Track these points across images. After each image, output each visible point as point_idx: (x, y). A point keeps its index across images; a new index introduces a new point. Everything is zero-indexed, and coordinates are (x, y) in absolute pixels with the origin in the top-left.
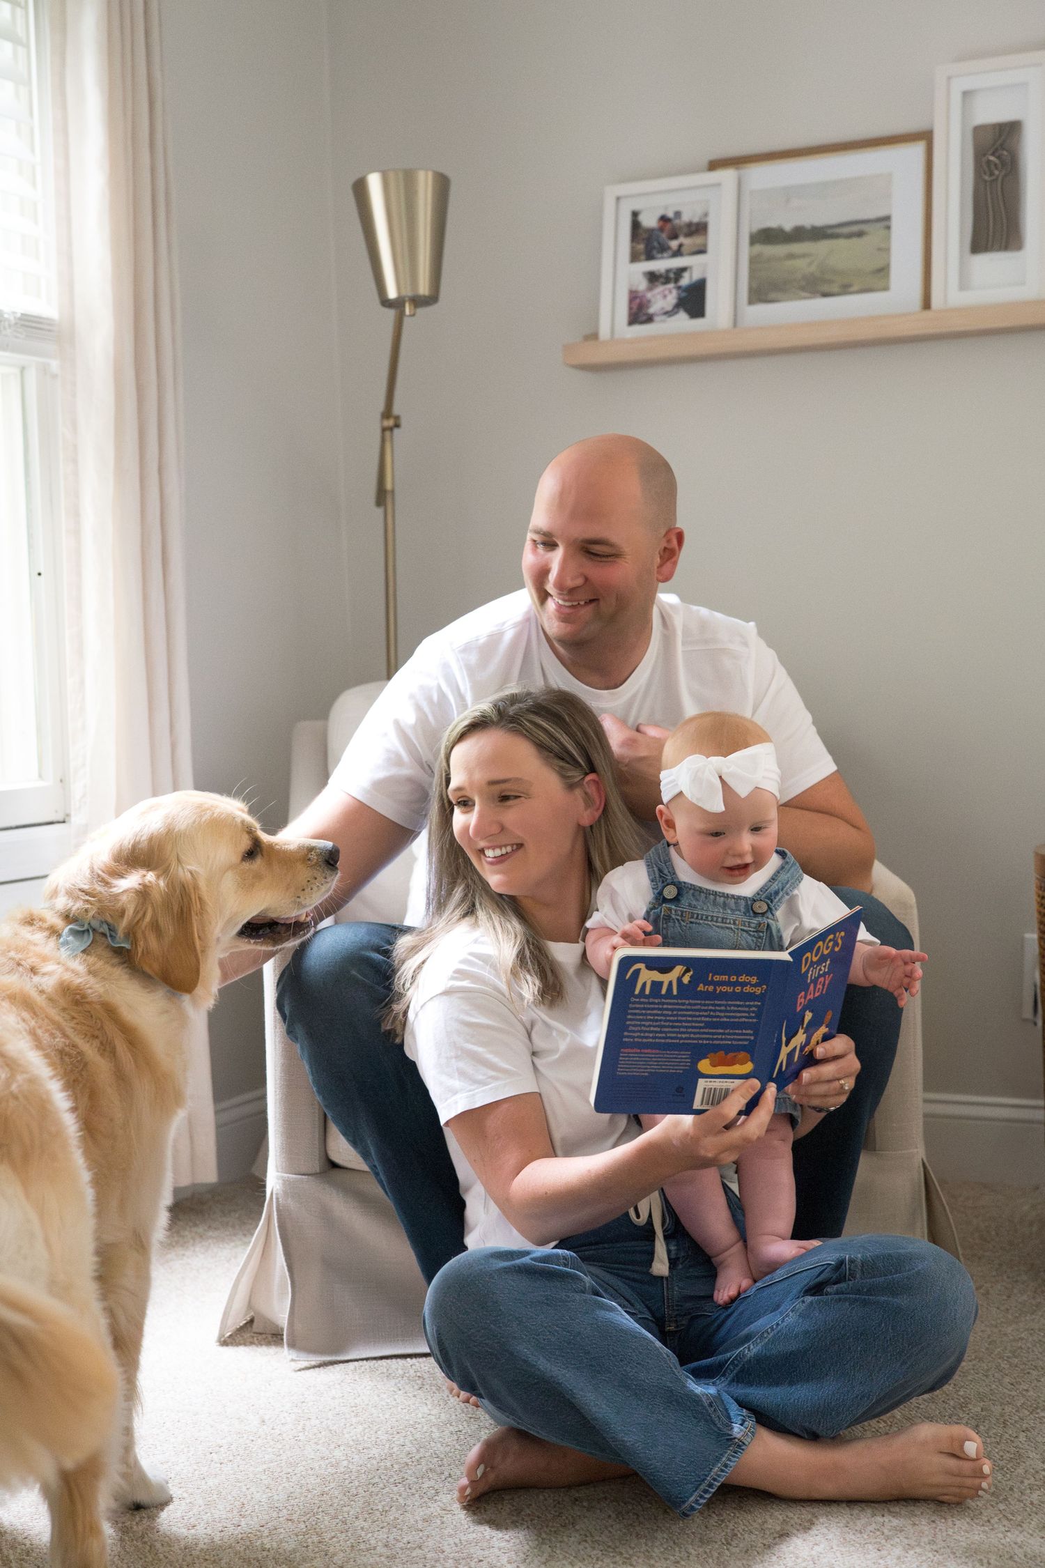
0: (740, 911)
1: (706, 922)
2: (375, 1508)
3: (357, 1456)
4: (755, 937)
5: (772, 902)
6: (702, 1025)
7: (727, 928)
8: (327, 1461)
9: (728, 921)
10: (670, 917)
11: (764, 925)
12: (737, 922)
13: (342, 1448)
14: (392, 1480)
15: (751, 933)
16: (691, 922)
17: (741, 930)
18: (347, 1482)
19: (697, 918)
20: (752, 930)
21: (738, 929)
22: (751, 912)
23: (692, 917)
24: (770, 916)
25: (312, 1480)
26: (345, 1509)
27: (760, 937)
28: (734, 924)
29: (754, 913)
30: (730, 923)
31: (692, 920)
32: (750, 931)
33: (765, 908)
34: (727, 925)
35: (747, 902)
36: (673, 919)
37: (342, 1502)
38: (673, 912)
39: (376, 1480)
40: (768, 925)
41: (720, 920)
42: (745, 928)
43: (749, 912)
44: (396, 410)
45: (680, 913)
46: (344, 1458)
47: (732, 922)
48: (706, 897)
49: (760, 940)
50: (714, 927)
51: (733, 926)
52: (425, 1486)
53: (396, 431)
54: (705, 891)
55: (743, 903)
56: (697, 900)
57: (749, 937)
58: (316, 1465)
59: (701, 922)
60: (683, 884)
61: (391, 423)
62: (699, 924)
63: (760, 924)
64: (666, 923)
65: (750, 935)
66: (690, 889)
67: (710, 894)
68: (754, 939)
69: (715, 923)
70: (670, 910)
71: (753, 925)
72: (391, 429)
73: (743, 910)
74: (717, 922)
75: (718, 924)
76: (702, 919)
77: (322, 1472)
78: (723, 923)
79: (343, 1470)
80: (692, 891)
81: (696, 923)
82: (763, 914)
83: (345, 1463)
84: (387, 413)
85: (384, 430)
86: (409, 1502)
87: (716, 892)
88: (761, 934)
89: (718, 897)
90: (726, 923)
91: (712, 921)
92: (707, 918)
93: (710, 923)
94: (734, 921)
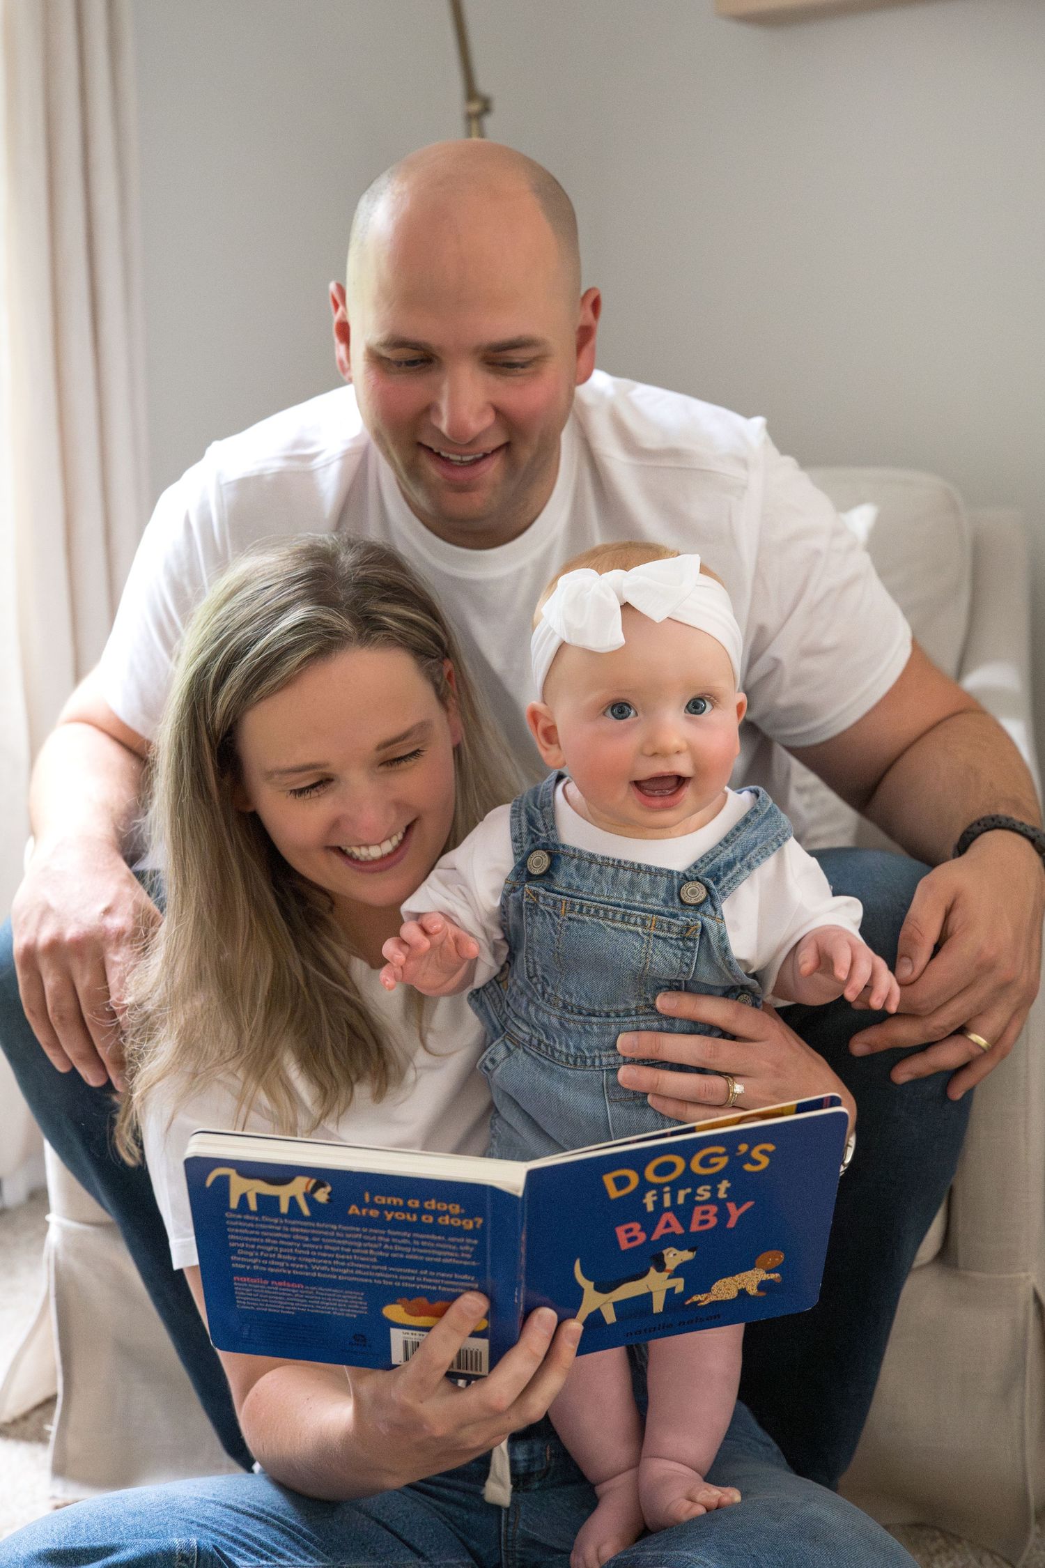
0: (657, 897)
1: (596, 920)
4: (679, 948)
5: (716, 883)
6: (375, 1260)
7: (631, 932)
9: (632, 920)
10: (537, 906)
11: (696, 930)
12: (648, 923)
15: (673, 942)
16: (570, 919)
17: (655, 936)
19: (580, 912)
20: (674, 936)
21: (649, 935)
22: (677, 900)
23: (572, 910)
24: (710, 910)
27: (688, 949)
28: (643, 925)
29: (682, 901)
30: (635, 924)
31: (573, 915)
32: (671, 938)
33: (702, 894)
34: (632, 928)
35: (671, 881)
36: (542, 911)
38: (541, 899)
40: (703, 928)
41: (618, 917)
42: (661, 934)
43: (672, 899)
45: (551, 902)
47: (639, 921)
48: (600, 872)
49: (689, 954)
50: (609, 929)
51: (640, 930)
54: (600, 860)
55: (663, 881)
56: (584, 877)
57: (668, 949)
59: (587, 919)
60: (561, 849)
62: (584, 922)
63: (688, 927)
64: (531, 916)
65: (671, 946)
66: (573, 858)
67: (608, 865)
68: (679, 953)
69: (609, 923)
70: (536, 894)
71: (675, 929)
73: (662, 894)
74: (613, 920)
75: (619, 925)
76: (588, 913)
78: (623, 921)
80: (575, 861)
81: (579, 921)
82: (698, 906)
87: (619, 861)
88: (691, 944)
89: (621, 871)
90: (629, 923)
91: (606, 917)
92: (597, 912)
93: (601, 922)
94: (644, 920)
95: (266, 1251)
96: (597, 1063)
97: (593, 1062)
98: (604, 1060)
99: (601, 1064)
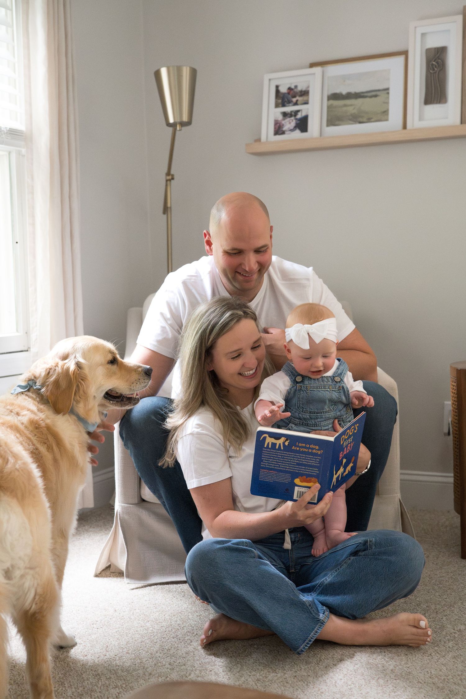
1: (317, 389)
2: (164, 648)
3: (156, 626)
4: (338, 393)
7: (326, 391)
8: (143, 628)
11: (341, 387)
12: (330, 387)
13: (150, 622)
14: (172, 636)
17: (332, 390)
18: (152, 637)
20: (336, 389)
24: (342, 382)
25: (137, 636)
26: (152, 648)
28: (329, 388)
29: (335, 382)
30: (327, 388)
31: (311, 389)
33: (340, 379)
35: (331, 378)
36: (303, 390)
37: (150, 646)
38: (302, 387)
39: (165, 636)
40: (343, 386)
41: (323, 387)
44: (172, 172)
45: (305, 387)
46: (151, 627)
49: (340, 394)
50: (321, 391)
51: (328, 390)
52: (186, 639)
53: (172, 181)
55: (329, 378)
56: (311, 381)
58: (139, 629)
61: (170, 177)
62: (314, 390)
63: (339, 387)
64: (299, 392)
65: (336, 392)
70: (300, 387)
72: (170, 180)
73: (331, 381)
74: (321, 389)
75: (323, 390)
76: (315, 388)
77: (141, 632)
78: (324, 388)
79: (150, 632)
80: (308, 378)
81: (313, 390)
82: (340, 382)
83: (151, 629)
84: (168, 173)
85: (167, 181)
86: (179, 646)
88: (340, 391)
90: (325, 389)
91: (319, 388)
92: (317, 387)
93: (319, 390)
94: (329, 387)
95: (270, 461)
96: (320, 425)
97: (319, 425)
98: (322, 424)
99: (321, 426)
